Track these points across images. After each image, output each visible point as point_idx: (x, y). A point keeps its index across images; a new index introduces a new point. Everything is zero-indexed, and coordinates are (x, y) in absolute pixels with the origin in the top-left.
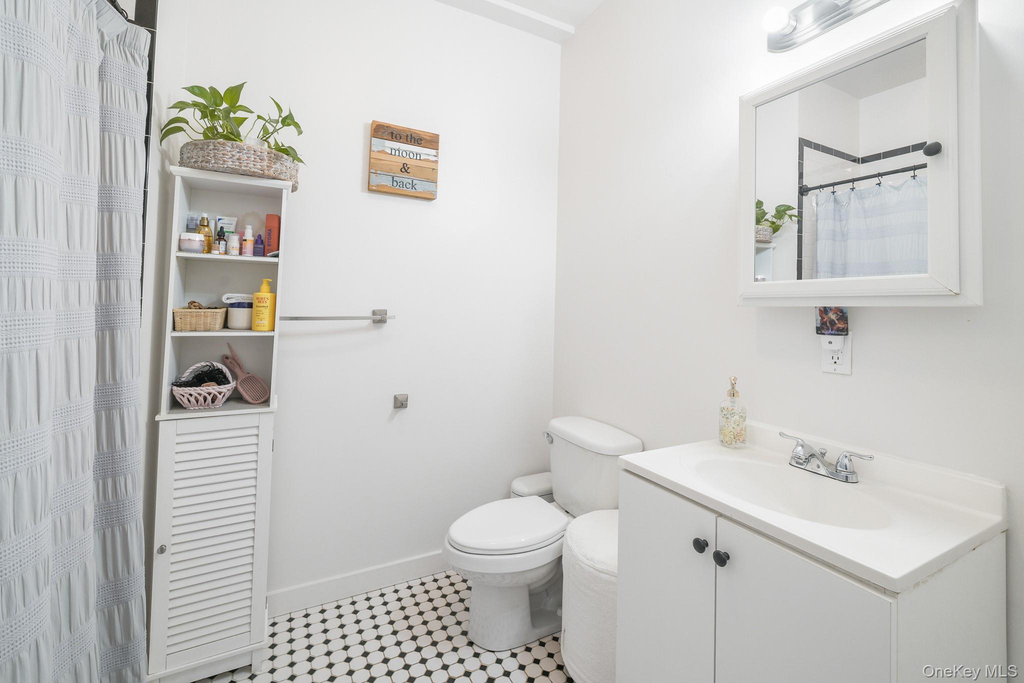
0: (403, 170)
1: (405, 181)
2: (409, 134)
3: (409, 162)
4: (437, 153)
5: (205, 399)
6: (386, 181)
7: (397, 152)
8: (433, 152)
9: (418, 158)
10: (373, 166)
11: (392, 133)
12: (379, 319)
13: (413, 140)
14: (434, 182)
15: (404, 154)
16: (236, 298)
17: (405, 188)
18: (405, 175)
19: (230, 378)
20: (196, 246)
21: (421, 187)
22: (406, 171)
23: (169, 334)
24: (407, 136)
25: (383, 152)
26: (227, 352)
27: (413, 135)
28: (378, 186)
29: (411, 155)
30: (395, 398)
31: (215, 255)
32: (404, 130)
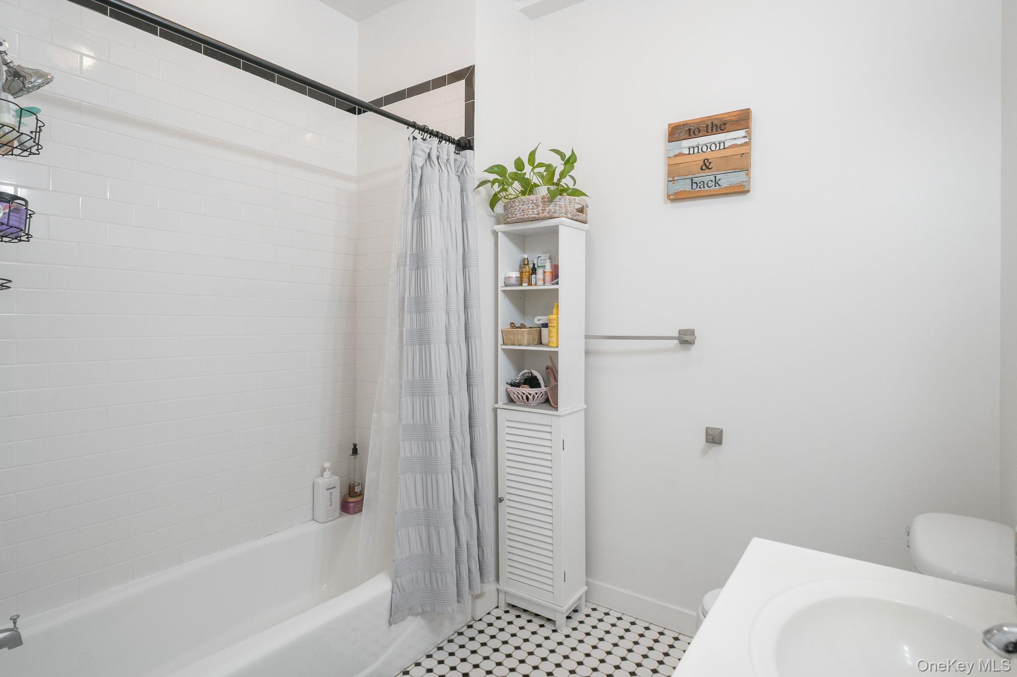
0: (704, 167)
1: (706, 179)
2: (709, 123)
3: (709, 155)
4: (749, 133)
5: (527, 398)
6: (685, 185)
7: (696, 149)
8: (742, 133)
9: (722, 147)
10: (674, 172)
11: (690, 130)
12: (686, 339)
13: (714, 128)
14: (746, 169)
15: (704, 149)
16: (542, 319)
17: (707, 188)
18: (707, 172)
19: (542, 384)
20: (513, 281)
21: (726, 180)
22: (707, 167)
23: (500, 347)
24: (707, 127)
25: (680, 155)
26: (550, 364)
27: (715, 123)
28: (675, 194)
29: (713, 147)
30: (707, 429)
31: (525, 286)
32: (702, 121)
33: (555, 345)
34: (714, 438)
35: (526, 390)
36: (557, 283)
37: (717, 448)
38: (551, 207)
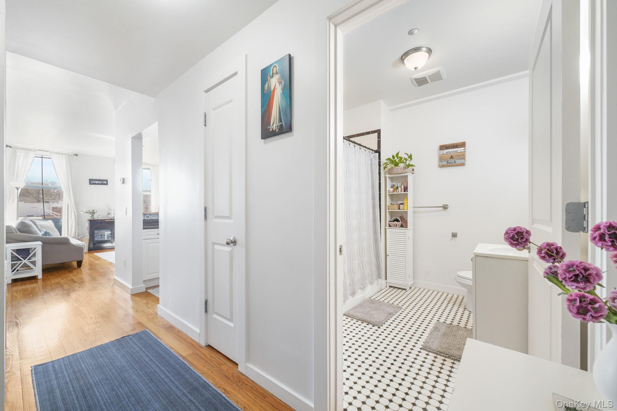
0: (451, 158)
1: (452, 161)
2: (453, 145)
3: (452, 154)
4: (465, 148)
5: (396, 225)
6: (445, 163)
7: (449, 153)
8: (463, 148)
9: (457, 152)
10: (441, 159)
11: (446, 147)
12: (445, 207)
13: (454, 147)
14: (464, 159)
15: (451, 153)
16: (401, 202)
17: (452, 164)
18: (452, 159)
19: (400, 221)
20: (392, 191)
21: (458, 162)
22: (452, 158)
23: (387, 210)
24: (452, 146)
25: (444, 154)
26: (401, 216)
27: (454, 145)
28: (442, 165)
29: (454, 152)
30: (452, 233)
31: (395, 193)
32: (451, 145)
33: (406, 209)
34: (454, 235)
35: (396, 223)
36: (407, 192)
37: (455, 238)
38: (406, 170)
